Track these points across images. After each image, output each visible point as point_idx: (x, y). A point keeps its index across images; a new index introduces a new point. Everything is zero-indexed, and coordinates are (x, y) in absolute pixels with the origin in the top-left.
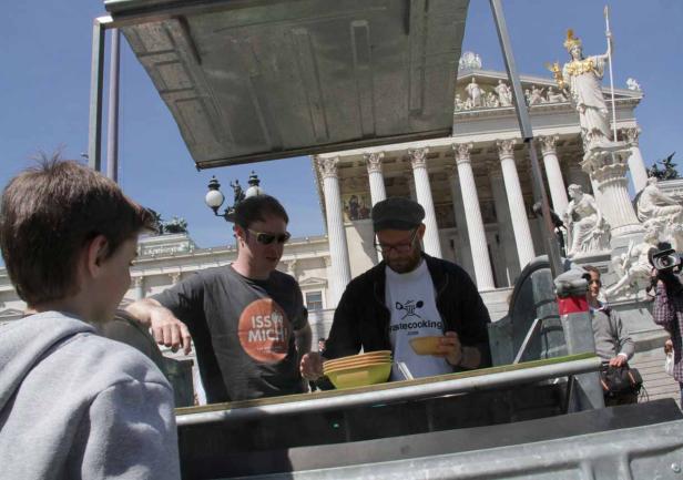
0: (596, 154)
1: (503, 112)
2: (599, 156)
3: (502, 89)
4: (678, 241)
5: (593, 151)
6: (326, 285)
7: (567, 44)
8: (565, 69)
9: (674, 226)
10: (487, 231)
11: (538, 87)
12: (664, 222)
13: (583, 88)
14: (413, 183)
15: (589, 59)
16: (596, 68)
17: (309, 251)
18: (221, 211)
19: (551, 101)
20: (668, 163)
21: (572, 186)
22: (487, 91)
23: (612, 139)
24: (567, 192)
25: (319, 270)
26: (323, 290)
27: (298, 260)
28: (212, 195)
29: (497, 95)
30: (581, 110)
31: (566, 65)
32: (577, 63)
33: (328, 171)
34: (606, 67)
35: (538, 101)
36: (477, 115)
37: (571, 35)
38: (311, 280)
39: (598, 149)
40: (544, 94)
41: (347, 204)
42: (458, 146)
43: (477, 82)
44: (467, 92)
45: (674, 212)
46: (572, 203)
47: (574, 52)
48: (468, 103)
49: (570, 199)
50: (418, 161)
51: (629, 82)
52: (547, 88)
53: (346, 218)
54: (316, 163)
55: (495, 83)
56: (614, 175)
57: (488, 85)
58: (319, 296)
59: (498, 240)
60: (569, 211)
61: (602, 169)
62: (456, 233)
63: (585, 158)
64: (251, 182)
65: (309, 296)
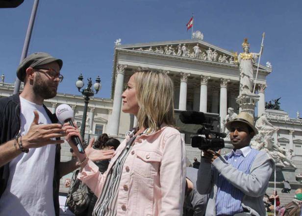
0: (244, 97)
1: (207, 63)
2: (244, 98)
3: (209, 52)
4: (268, 143)
5: (243, 95)
6: (106, 123)
7: (243, 44)
8: (239, 55)
9: (268, 137)
11: (226, 55)
12: (265, 133)
13: (245, 66)
15: (251, 54)
16: (253, 59)
17: (102, 105)
18: (81, 90)
19: (230, 63)
20: (277, 102)
21: (230, 108)
22: (203, 51)
23: (252, 92)
24: (227, 110)
25: (105, 115)
26: (104, 125)
27: (96, 108)
28: (79, 82)
29: (207, 54)
30: (242, 76)
31: (241, 54)
32: (246, 54)
33: (121, 71)
34: (258, 59)
35: (225, 62)
36: (195, 61)
37: (246, 41)
38: (100, 119)
39: (245, 95)
40: (228, 59)
42: (183, 73)
43: (199, 46)
44: (193, 49)
45: (270, 130)
46: (228, 115)
47: (246, 49)
48: (192, 55)
49: (228, 114)
51: (267, 63)
52: (230, 57)
55: (207, 48)
56: (249, 108)
57: (204, 48)
58: (102, 127)
60: (226, 119)
61: (245, 104)
63: (238, 97)
64: (97, 81)
65: (97, 126)
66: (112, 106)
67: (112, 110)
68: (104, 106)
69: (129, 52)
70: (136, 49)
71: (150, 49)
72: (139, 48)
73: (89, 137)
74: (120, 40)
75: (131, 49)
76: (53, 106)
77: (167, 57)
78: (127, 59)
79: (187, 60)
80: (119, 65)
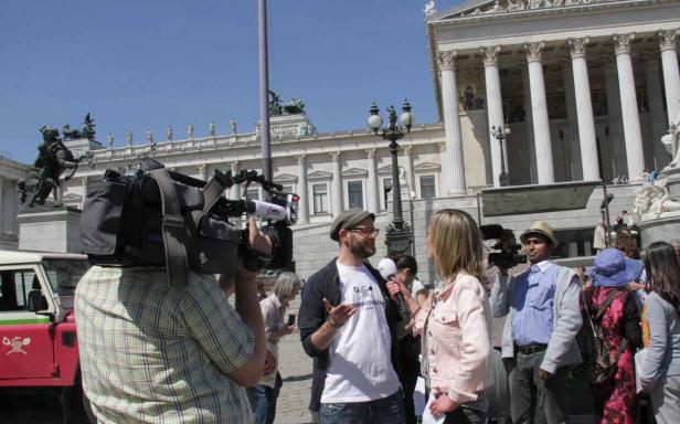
6: (439, 169)
10: (596, 123)
14: (528, 75)
17: (424, 137)
25: (433, 155)
33: (446, 64)
36: (596, 9)
38: (424, 165)
41: (463, 94)
42: (574, 40)
50: (533, 55)
53: (461, 108)
54: (434, 55)
58: (432, 179)
59: (607, 132)
62: (566, 124)
64: (404, 109)
65: (422, 180)
66: (444, 136)
67: (444, 143)
68: (429, 138)
69: (455, 23)
70: (467, 13)
71: (496, 7)
72: (473, 10)
73: (412, 205)
74: (432, 4)
75: (458, 15)
76: (334, 159)
77: (535, 15)
78: (454, 38)
79: (578, 10)
80: (442, 53)
